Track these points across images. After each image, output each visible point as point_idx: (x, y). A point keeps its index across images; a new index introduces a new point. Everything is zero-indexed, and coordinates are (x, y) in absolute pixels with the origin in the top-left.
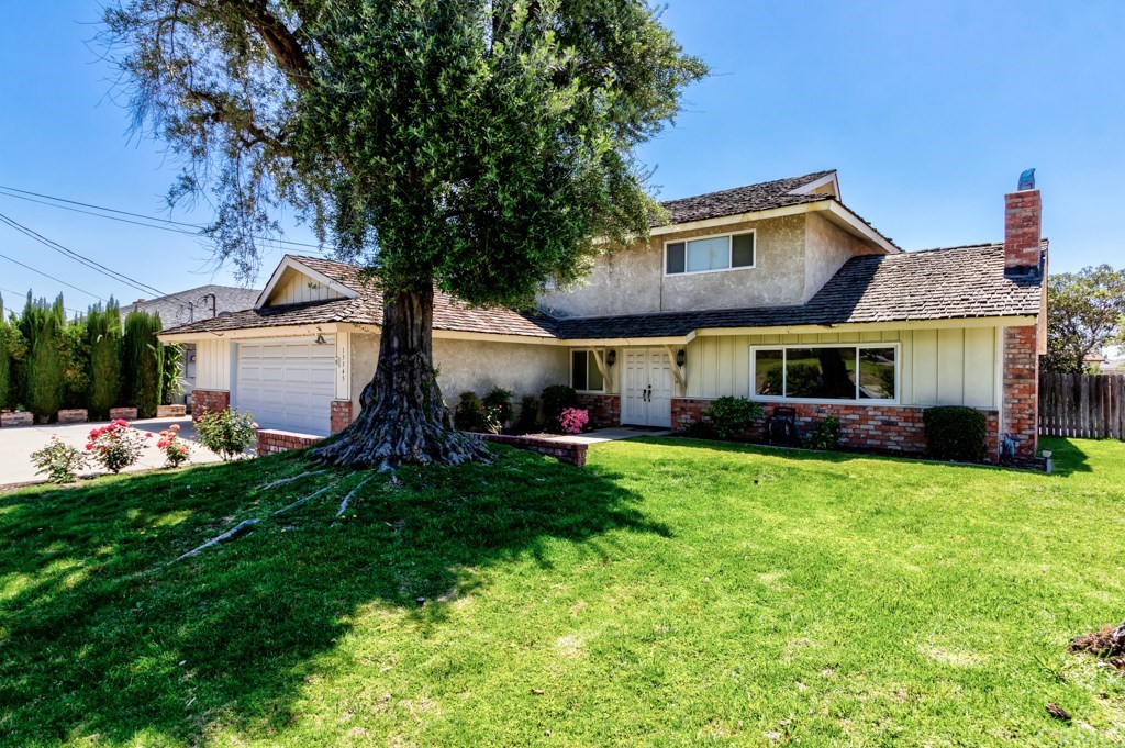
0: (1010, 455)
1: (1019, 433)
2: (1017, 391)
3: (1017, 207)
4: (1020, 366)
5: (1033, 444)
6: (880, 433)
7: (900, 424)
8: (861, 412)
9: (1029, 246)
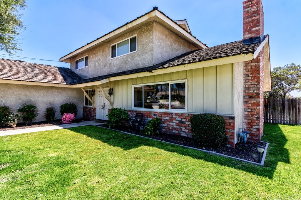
0: (244, 142)
1: (252, 127)
2: (250, 105)
3: (249, 7)
4: (251, 92)
5: (259, 134)
6: (178, 127)
7: (186, 123)
8: (170, 116)
9: (256, 26)
